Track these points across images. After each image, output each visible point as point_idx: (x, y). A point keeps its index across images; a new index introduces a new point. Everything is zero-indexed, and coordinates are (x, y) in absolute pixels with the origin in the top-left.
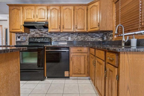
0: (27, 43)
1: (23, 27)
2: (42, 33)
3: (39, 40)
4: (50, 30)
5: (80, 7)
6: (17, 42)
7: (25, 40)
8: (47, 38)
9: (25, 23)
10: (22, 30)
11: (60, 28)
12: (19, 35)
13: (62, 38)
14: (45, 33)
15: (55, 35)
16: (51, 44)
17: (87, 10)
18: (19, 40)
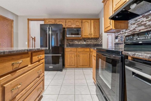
6: (115, 44)
12: (117, 35)
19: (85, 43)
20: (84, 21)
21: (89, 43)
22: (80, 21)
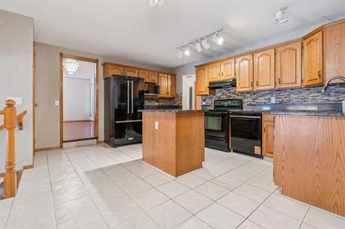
0: (212, 108)
1: (208, 89)
2: (230, 93)
3: (226, 104)
4: (238, 89)
5: (288, 46)
6: (202, 106)
7: (211, 104)
8: (236, 100)
9: (210, 84)
10: (207, 93)
11: (252, 85)
12: (204, 98)
13: (260, 98)
14: (234, 93)
15: (248, 95)
16: (242, 109)
17: (302, 47)
18: (204, 103)
19: (157, 104)
20: (160, 75)
21: (161, 104)
22: (157, 74)
